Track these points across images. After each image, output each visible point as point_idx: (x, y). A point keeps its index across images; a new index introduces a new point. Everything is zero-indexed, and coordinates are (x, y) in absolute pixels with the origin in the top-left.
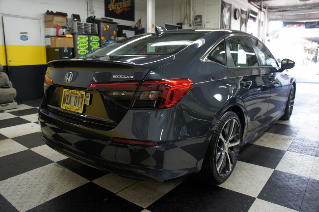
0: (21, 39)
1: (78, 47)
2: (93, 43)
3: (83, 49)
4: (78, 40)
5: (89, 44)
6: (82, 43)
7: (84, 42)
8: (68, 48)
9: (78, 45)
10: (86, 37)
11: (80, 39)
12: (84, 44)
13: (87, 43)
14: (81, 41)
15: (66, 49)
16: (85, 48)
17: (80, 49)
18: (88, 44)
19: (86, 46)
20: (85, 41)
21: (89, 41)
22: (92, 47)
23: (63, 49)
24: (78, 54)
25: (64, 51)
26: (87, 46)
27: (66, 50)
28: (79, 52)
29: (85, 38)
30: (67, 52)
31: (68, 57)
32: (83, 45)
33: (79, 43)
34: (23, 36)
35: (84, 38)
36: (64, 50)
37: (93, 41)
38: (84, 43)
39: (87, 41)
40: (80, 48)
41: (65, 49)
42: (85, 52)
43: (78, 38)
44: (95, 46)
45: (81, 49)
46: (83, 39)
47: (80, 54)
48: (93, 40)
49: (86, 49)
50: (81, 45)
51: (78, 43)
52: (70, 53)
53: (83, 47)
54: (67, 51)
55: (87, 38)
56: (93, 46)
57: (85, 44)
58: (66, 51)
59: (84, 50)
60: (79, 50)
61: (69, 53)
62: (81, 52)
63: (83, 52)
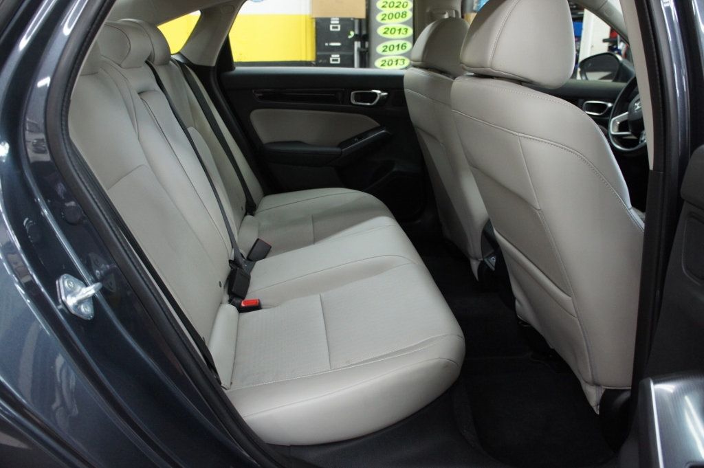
1: (379, 18)
3: (394, 23)
8: (342, 20)
9: (380, 11)
12: (398, 10)
13: (410, 5)
15: (338, 22)
16: (401, 20)
17: (384, 22)
18: (411, 10)
19: (405, 14)
23: (328, 20)
24: (377, 34)
25: (331, 26)
26: (410, 15)
27: (335, 26)
28: (380, 31)
30: (339, 29)
31: (339, 44)
32: (394, 10)
33: (383, 7)
36: (330, 24)
38: (397, 7)
40: (383, 19)
41: (332, 22)
42: (400, 30)
45: (387, 21)
47: (385, 36)
49: (404, 23)
50: (387, 11)
51: (379, 4)
52: (350, 34)
53: (394, 16)
54: (339, 26)
57: (401, 10)
58: (333, 28)
59: (398, 27)
60: (381, 24)
61: (345, 32)
62: (389, 32)
63: (393, 31)
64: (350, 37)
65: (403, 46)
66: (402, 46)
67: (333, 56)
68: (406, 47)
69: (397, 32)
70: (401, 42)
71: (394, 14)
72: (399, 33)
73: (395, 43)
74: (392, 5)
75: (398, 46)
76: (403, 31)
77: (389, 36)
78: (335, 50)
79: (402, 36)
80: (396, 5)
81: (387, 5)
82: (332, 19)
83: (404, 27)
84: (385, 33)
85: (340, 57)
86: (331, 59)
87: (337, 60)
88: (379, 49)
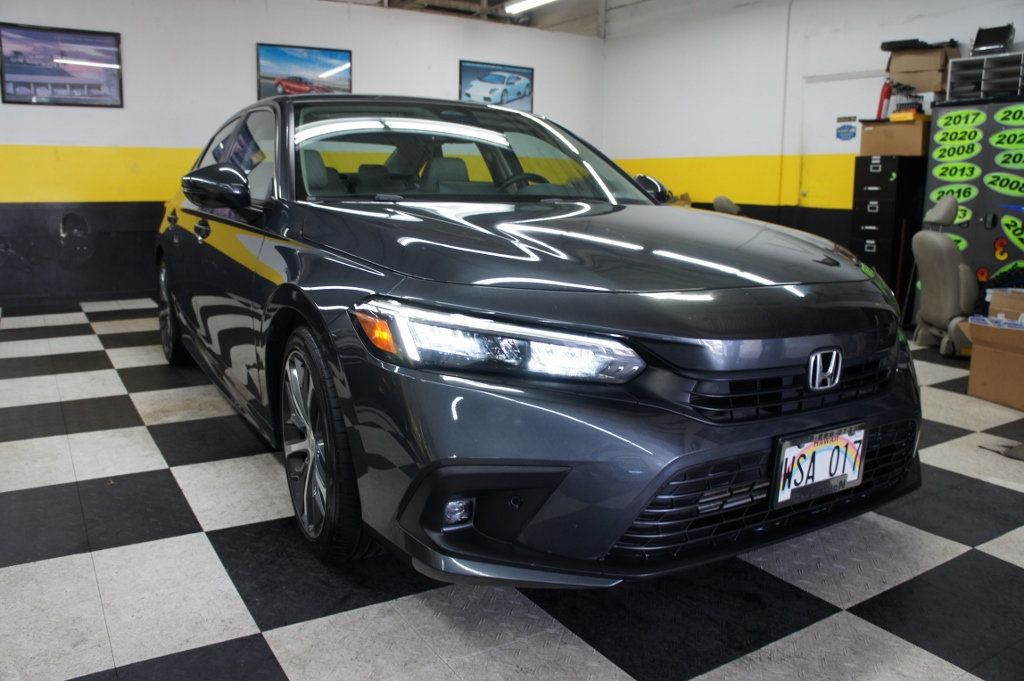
0: (839, 136)
1: (936, 154)
2: (1008, 133)
3: (956, 161)
4: (938, 129)
5: (984, 142)
6: (953, 137)
7: (966, 133)
8: (885, 160)
9: (937, 145)
10: (977, 115)
11: (947, 124)
12: (962, 143)
13: (980, 135)
14: (951, 129)
15: (878, 162)
16: (966, 156)
17: (942, 159)
18: (981, 142)
19: (971, 148)
20: (969, 131)
21: (990, 128)
22: (999, 151)
23: (869, 160)
24: (933, 177)
25: (871, 167)
26: (978, 149)
27: (876, 166)
28: (937, 172)
29: (971, 118)
30: (880, 170)
31: (877, 189)
32: (957, 144)
33: (943, 139)
34: (843, 128)
35: (967, 118)
36: (870, 163)
37: (1008, 127)
38: (961, 139)
39: (980, 127)
40: (941, 156)
41: (873, 162)
42: (963, 170)
43: (941, 122)
44: (1014, 146)
45: (947, 158)
46: (963, 121)
47: (943, 178)
48: (1011, 122)
49: (970, 160)
50: (948, 145)
51: (938, 137)
52: (891, 176)
53: (956, 151)
54: (880, 166)
55: (982, 118)
56: (1005, 146)
57: (966, 142)
58: (874, 168)
59: (960, 166)
60: (938, 163)
61: (886, 173)
62: (947, 173)
63: (953, 171)
64: (891, 179)
65: (967, 192)
66: (965, 192)
67: (871, 203)
68: (969, 193)
69: (959, 173)
70: (964, 187)
71: (957, 148)
72: (962, 174)
73: (955, 188)
74: (953, 136)
75: (959, 191)
76: (967, 171)
77: (948, 178)
78: (873, 195)
79: (965, 178)
80: (959, 136)
81: (948, 138)
82: (874, 157)
83: (968, 165)
84: (942, 174)
85: (879, 204)
86: (869, 207)
87: (874, 208)
88: (934, 196)
